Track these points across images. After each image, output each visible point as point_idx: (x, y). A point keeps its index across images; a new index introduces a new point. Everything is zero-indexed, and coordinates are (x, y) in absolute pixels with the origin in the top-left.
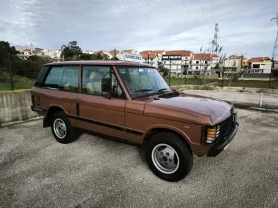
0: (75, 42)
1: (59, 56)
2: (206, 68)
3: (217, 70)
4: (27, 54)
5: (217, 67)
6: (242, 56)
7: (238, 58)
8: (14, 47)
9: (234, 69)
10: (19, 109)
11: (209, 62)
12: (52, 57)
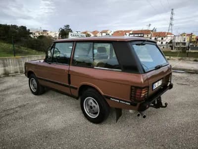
0: (68, 26)
1: (58, 35)
2: (162, 43)
3: (171, 44)
4: (37, 35)
5: (171, 42)
6: (192, 34)
7: (188, 35)
8: (29, 30)
9: (184, 44)
10: (18, 66)
11: (164, 39)
12: (54, 36)
